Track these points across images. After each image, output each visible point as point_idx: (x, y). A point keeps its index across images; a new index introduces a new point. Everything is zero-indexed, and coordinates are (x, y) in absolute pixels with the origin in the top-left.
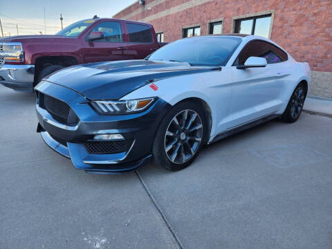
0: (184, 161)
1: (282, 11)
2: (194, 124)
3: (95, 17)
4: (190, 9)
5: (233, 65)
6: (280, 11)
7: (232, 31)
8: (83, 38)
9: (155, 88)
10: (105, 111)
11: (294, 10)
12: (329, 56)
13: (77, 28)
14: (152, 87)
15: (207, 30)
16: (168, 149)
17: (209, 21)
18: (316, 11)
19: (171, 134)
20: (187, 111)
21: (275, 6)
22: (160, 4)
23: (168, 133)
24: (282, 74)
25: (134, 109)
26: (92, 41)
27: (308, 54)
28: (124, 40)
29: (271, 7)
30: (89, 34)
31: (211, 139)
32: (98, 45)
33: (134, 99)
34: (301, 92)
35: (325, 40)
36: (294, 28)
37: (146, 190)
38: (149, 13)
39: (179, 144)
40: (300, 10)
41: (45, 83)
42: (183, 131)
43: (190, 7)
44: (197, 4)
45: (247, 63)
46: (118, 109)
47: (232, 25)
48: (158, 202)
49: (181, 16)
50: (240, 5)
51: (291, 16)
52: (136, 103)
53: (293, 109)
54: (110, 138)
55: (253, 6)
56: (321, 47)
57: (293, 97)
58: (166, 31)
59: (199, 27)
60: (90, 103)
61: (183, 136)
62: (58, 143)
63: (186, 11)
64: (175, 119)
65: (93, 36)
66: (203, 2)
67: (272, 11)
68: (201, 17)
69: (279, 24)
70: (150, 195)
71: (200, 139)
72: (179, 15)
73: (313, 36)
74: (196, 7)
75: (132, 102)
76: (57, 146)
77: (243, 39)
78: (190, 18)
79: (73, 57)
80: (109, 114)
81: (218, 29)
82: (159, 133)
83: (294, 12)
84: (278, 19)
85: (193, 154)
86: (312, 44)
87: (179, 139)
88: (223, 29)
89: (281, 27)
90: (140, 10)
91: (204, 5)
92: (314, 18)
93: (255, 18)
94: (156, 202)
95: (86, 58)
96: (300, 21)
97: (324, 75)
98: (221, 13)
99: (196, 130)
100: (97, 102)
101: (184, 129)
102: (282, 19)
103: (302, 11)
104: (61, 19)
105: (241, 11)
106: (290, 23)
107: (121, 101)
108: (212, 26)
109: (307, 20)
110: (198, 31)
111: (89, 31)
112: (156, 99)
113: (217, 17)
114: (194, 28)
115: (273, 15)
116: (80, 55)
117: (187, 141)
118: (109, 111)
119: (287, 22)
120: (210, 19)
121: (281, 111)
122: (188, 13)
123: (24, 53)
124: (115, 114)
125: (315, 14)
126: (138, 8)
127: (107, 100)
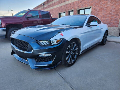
0: (73, 63)
1: (95, 7)
2: (75, 48)
3: (29, 9)
4: (62, 6)
5: (86, 25)
6: (94, 7)
7: (77, 14)
8: (25, 17)
9: (62, 35)
10: (43, 45)
11: (99, 6)
12: (112, 21)
13: (21, 14)
14: (61, 34)
15: (68, 14)
16: (67, 58)
17: (68, 11)
18: (106, 6)
19: (68, 52)
20: (73, 43)
21: (92, 5)
22: (50, 5)
23: (67, 52)
24: (101, 28)
25: (55, 43)
26: (28, 18)
27: (105, 21)
28: (40, 18)
29: (91, 5)
30: (27, 16)
31: (81, 53)
32: (30, 20)
33: (55, 40)
34: (106, 34)
35: (110, 16)
36: (99, 12)
37: (61, 75)
38: (46, 8)
39: (71, 56)
40: (101, 6)
41: (14, 34)
42: (72, 51)
43: (61, 6)
44: (64, 5)
45: (91, 25)
46: (48, 44)
47: (77, 12)
48: (67, 80)
49: (58, 9)
50: (80, 5)
51: (98, 8)
52: (56, 41)
53: (104, 41)
54: (46, 56)
55: (84, 5)
56: (109, 18)
57: (104, 36)
58: (53, 14)
59: (65, 13)
60: (37, 42)
61: (72, 53)
62: (22, 59)
63: (60, 7)
64: (69, 46)
65: (28, 16)
66: (66, 4)
67: (91, 7)
68: (66, 9)
69: (94, 11)
70: (63, 78)
71: (77, 54)
72: (57, 9)
73: (106, 15)
74: (63, 6)
75: (54, 41)
76: (22, 60)
77: (88, 16)
78: (61, 10)
79: (21, 25)
80: (45, 46)
81: (72, 13)
82: (64, 52)
83: (99, 7)
84: (93, 10)
85: (75, 59)
86: (106, 18)
87: (71, 54)
88: (74, 13)
89: (95, 12)
90: (43, 7)
91: (66, 5)
92: (106, 9)
93: (85, 9)
94: (66, 81)
95: (26, 25)
96: (101, 10)
97: (111, 28)
98: (73, 8)
99: (76, 50)
100: (40, 41)
101: (72, 50)
102: (95, 9)
103: (101, 7)
104: (12, 11)
105: (80, 7)
106: (98, 11)
107: (50, 41)
108: (70, 12)
109: (103, 10)
110: (65, 14)
111: (27, 15)
112: (63, 39)
113: (71, 9)
114: (63, 13)
115: (91, 8)
116: (24, 23)
117: (73, 55)
118: (45, 45)
119: (96, 10)
120: (69, 10)
121: (101, 41)
122: (61, 8)
123: (2, 23)
124: (47, 46)
125: (106, 8)
126: (42, 6)
127: (44, 41)
